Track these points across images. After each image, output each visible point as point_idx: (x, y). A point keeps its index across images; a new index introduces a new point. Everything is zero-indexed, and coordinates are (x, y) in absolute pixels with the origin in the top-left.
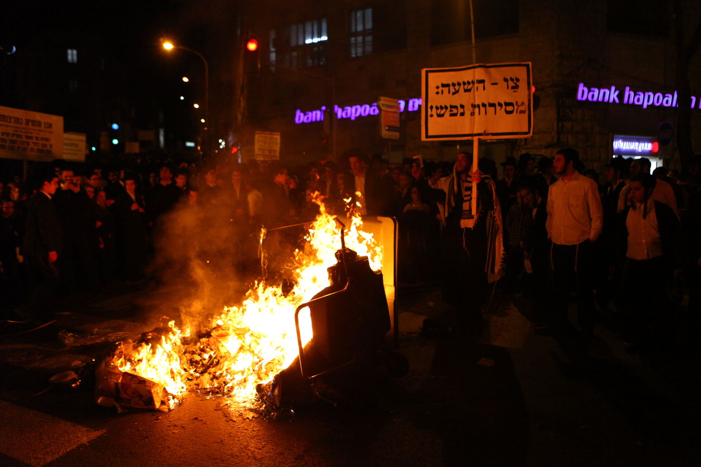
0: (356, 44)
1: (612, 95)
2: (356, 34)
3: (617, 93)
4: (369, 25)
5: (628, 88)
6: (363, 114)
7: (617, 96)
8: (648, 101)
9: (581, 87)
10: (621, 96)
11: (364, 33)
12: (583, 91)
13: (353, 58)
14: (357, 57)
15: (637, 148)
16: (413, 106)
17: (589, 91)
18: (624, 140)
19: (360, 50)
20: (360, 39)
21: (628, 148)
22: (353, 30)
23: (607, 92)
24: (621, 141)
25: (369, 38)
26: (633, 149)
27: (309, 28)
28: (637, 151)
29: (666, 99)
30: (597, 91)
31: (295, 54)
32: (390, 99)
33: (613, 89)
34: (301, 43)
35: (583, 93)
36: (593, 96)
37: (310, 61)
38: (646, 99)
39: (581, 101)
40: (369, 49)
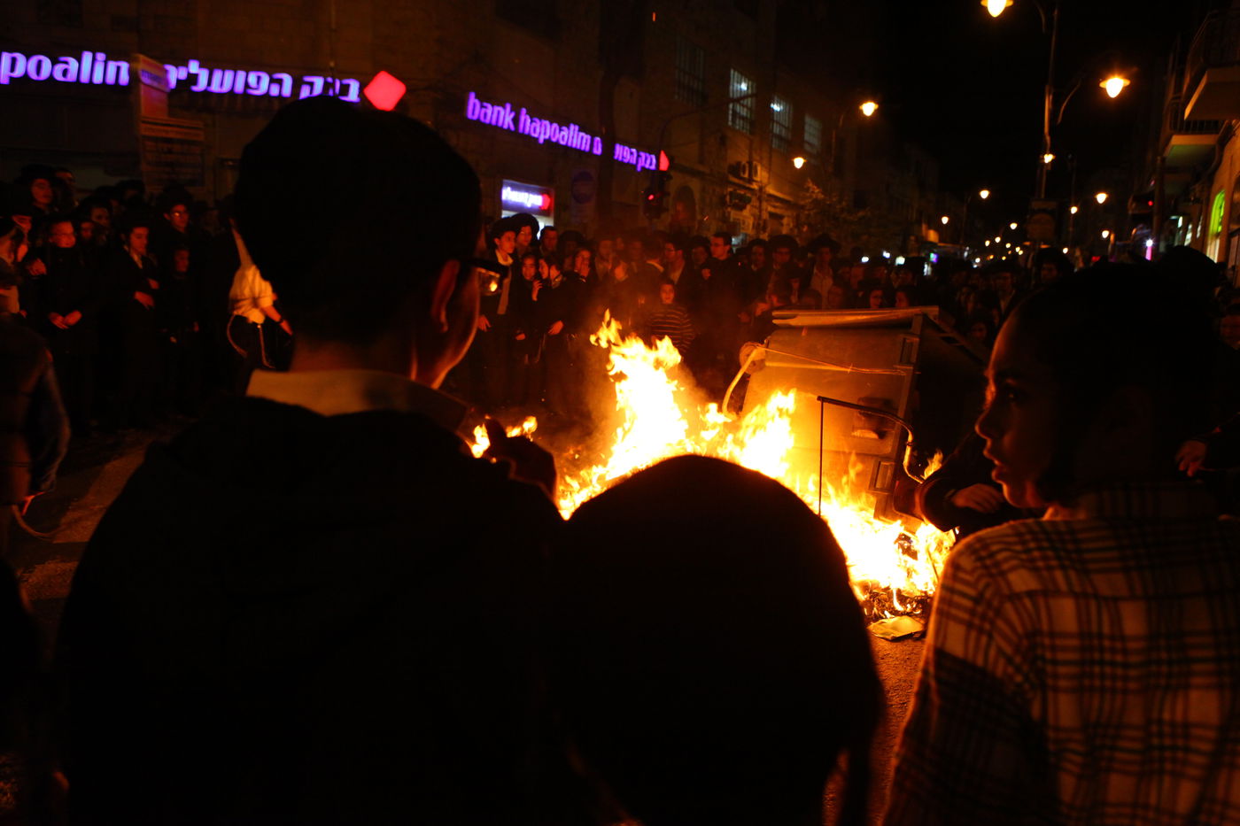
1: (504, 117)
3: (512, 115)
5: (524, 111)
6: (33, 75)
7: (512, 119)
8: (545, 134)
9: (473, 100)
10: (516, 120)
12: (474, 105)
17: (482, 106)
18: (514, 188)
21: (518, 202)
23: (502, 113)
24: (510, 188)
26: (523, 204)
29: (563, 133)
30: (490, 108)
32: (152, 61)
33: (509, 107)
35: (475, 108)
36: (486, 115)
38: (543, 131)
39: (471, 120)
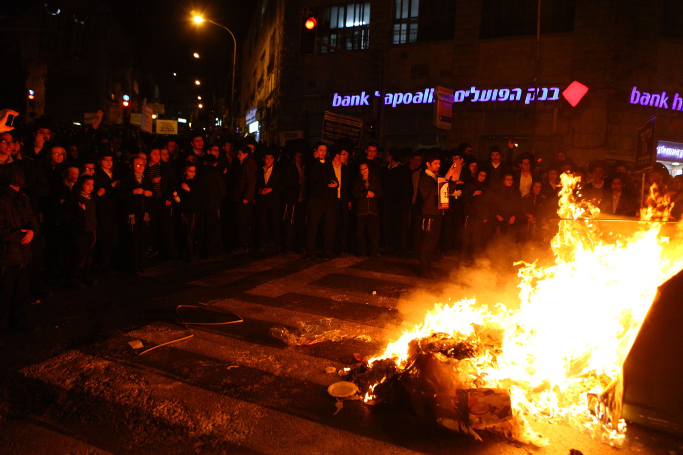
0: (400, 31)
1: (662, 101)
2: (401, 21)
3: (667, 99)
4: (415, 13)
5: (677, 95)
6: (405, 102)
7: (667, 101)
9: (634, 91)
10: (670, 102)
11: (409, 21)
12: (636, 95)
13: (396, 45)
14: (400, 45)
15: (678, 155)
16: (459, 98)
17: (642, 95)
18: (667, 146)
19: (404, 38)
20: (404, 26)
21: (670, 154)
22: (398, 17)
23: (658, 97)
24: (664, 146)
25: (414, 26)
26: (674, 155)
27: (350, 11)
28: (678, 157)
30: (649, 96)
31: (333, 37)
32: (446, 89)
33: (664, 94)
34: (341, 25)
35: (636, 97)
36: (645, 100)
37: (349, 45)
39: (633, 105)
40: (413, 37)
